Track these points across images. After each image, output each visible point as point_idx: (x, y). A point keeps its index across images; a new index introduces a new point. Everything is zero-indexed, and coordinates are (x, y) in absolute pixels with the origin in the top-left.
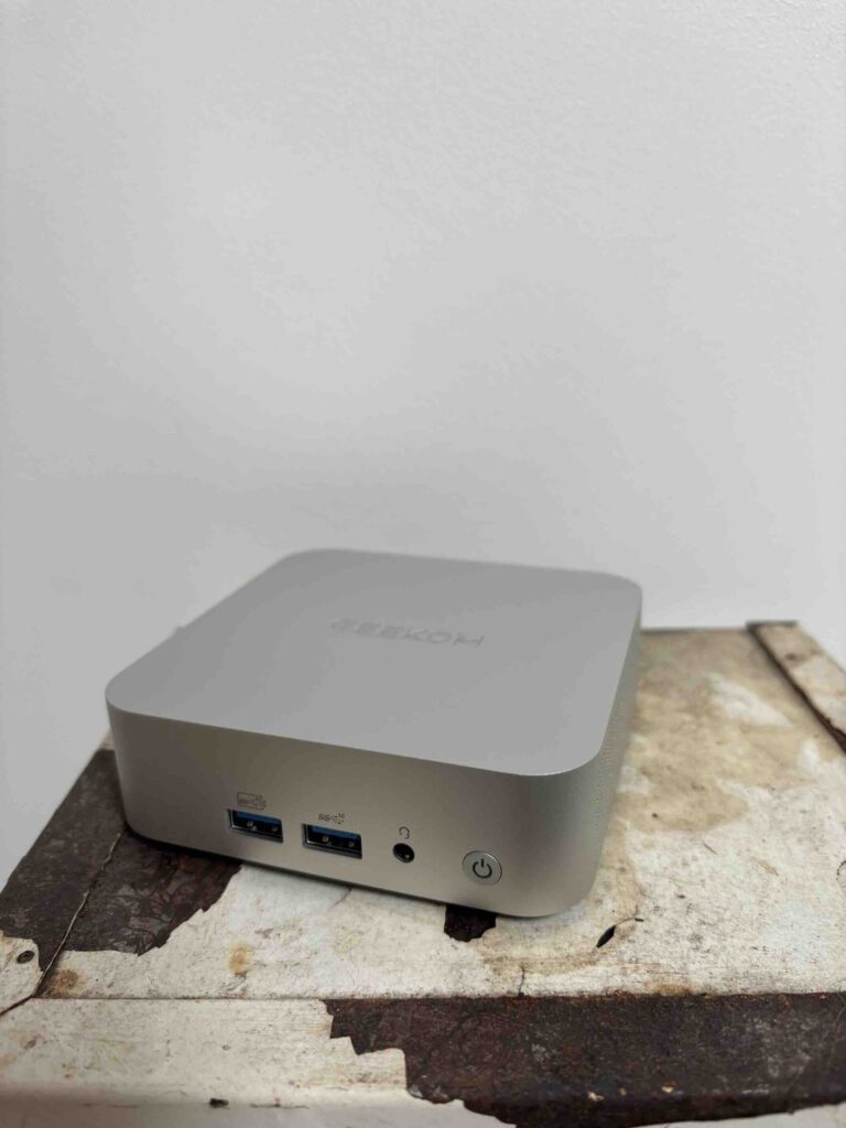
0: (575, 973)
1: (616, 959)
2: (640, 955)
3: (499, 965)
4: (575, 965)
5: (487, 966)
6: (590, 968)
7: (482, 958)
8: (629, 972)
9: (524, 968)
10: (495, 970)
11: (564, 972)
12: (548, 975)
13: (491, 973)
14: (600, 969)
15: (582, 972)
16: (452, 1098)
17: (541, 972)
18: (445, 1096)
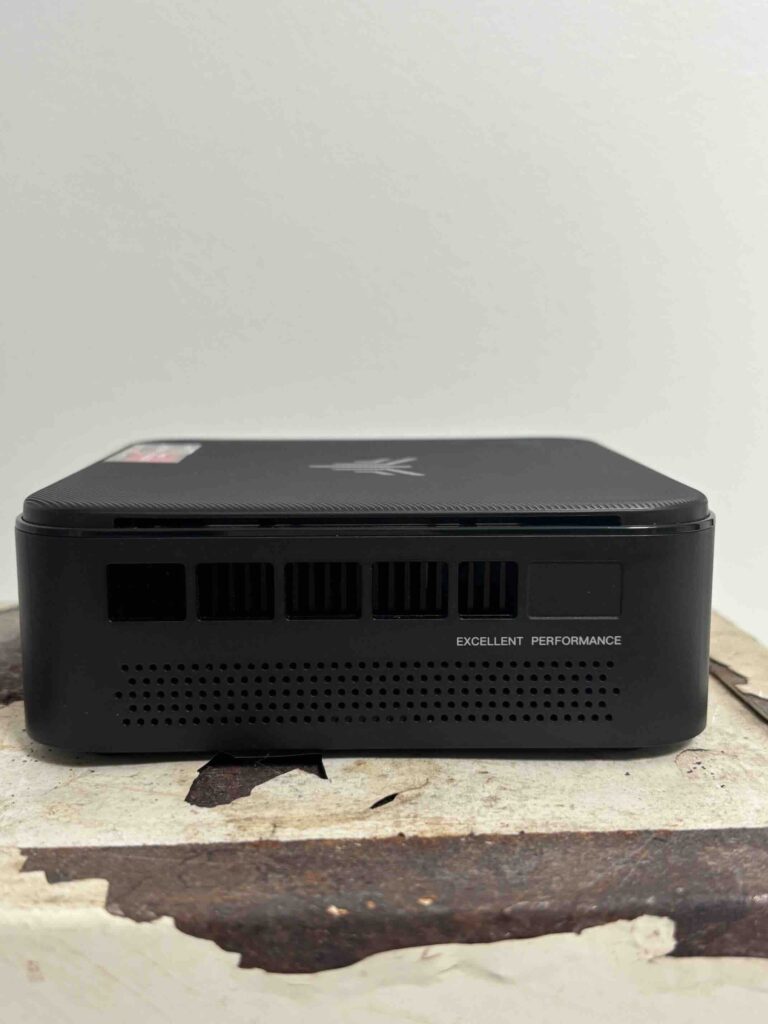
0: (338, 827)
1: (390, 816)
2: (420, 812)
3: (246, 824)
4: (340, 820)
5: (231, 825)
6: (357, 822)
7: (227, 819)
8: (403, 824)
9: (276, 825)
10: (240, 827)
11: (324, 826)
12: (304, 829)
13: (235, 830)
14: (368, 824)
15: (347, 825)
16: (159, 915)
17: (296, 827)
18: (152, 914)
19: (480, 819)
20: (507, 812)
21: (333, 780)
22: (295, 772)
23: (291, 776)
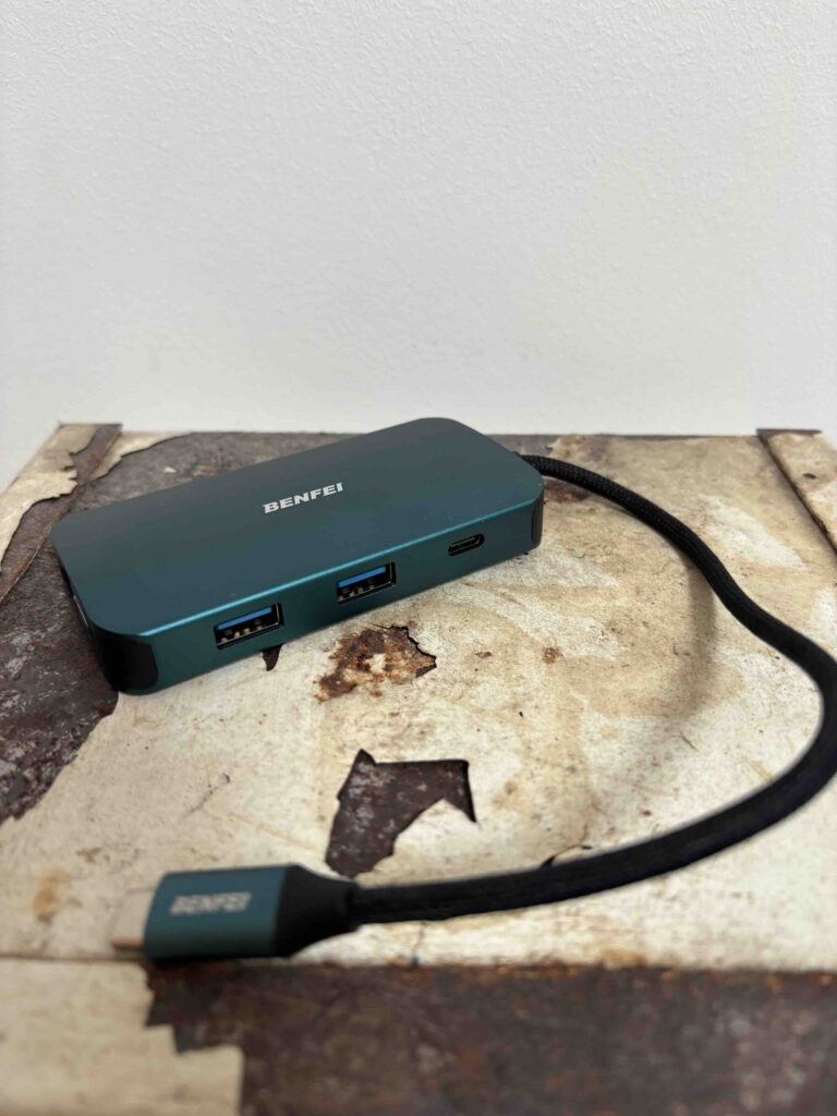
19: (650, 923)
20: (677, 907)
21: (484, 826)
22: (442, 805)
23: (437, 813)
